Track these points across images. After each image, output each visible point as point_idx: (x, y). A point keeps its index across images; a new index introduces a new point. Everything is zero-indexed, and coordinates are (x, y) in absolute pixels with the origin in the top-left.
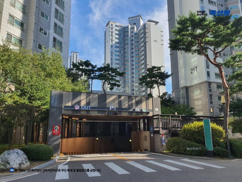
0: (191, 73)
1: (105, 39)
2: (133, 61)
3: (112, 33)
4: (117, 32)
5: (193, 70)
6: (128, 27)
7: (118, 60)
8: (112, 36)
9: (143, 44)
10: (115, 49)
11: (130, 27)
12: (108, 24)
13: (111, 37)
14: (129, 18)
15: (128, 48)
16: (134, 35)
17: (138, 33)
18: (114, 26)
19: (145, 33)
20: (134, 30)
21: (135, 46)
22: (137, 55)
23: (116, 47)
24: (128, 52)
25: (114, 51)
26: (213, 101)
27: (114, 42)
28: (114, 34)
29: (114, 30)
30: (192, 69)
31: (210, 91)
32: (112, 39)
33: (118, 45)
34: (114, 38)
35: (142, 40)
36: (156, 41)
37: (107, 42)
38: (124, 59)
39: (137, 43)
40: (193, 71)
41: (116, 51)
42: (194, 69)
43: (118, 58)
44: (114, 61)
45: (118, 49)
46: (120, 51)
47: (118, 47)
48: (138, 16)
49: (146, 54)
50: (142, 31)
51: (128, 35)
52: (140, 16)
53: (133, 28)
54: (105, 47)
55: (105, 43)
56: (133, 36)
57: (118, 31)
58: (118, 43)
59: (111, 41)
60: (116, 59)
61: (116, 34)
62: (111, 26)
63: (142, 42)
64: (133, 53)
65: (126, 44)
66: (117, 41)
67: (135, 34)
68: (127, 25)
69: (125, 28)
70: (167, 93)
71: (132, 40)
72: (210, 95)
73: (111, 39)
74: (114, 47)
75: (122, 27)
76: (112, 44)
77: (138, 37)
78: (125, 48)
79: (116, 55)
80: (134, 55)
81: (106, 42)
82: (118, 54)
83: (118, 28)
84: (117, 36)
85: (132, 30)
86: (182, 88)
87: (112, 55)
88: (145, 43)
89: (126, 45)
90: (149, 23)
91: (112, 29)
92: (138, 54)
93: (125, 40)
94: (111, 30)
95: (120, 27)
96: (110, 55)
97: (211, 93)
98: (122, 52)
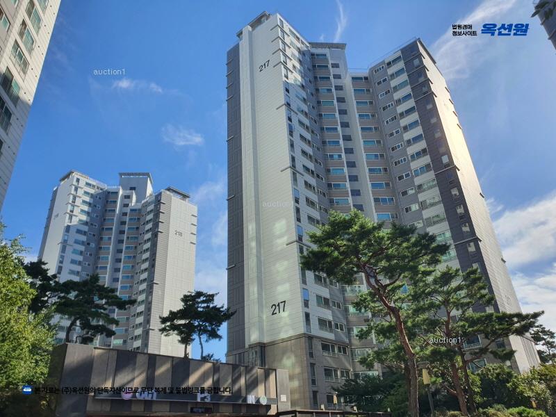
0: (273, 314)
1: (51, 209)
2: (117, 270)
3: (75, 198)
4: (87, 199)
5: (277, 307)
6: (117, 193)
7: (80, 263)
8: (73, 206)
9: (149, 235)
10: (74, 236)
11: (121, 193)
12: (67, 176)
13: (70, 207)
14: (121, 174)
15: (110, 238)
16: (128, 211)
17: (140, 210)
18: (82, 184)
19: (157, 213)
20: (131, 202)
21: (128, 238)
22: (129, 257)
23: (79, 231)
24: (109, 248)
25: (71, 242)
26: (316, 377)
27: (75, 221)
28: (78, 202)
29: (80, 192)
30: (274, 305)
31: (311, 355)
32: (72, 211)
33: (86, 228)
34: (77, 211)
35: (150, 226)
36: (181, 234)
37: (57, 215)
38: (96, 263)
39: (135, 231)
40: (277, 311)
41: (77, 242)
42: (279, 305)
43: (80, 258)
44: (67, 266)
45: (84, 238)
46: (88, 244)
47: (85, 233)
48: (143, 174)
49: (154, 260)
50: (151, 207)
51: (114, 211)
52: (148, 174)
53: (128, 197)
54: (47, 227)
55: (49, 218)
56: (125, 214)
57: (92, 196)
58: (86, 223)
59: (68, 215)
60: (73, 262)
61: (84, 202)
62: (75, 183)
63: (148, 231)
64: (120, 251)
65: (107, 229)
66: (84, 218)
67: (132, 210)
68: (116, 187)
69: (109, 193)
70: (212, 356)
71: (123, 223)
72: (311, 364)
73: (69, 211)
74: (73, 231)
75: (101, 189)
76: (70, 224)
77: (139, 219)
78: (101, 238)
79: (75, 252)
80: (123, 256)
81: (53, 217)
82: (82, 248)
83: (92, 191)
84: (86, 208)
85: (126, 201)
86: (251, 347)
87: (63, 250)
88: (155, 235)
89: (105, 232)
90: (168, 192)
91: (76, 189)
92: (134, 257)
93: (105, 219)
94: (73, 192)
95: (98, 188)
96: (58, 248)
97: (312, 361)
98: (93, 245)
